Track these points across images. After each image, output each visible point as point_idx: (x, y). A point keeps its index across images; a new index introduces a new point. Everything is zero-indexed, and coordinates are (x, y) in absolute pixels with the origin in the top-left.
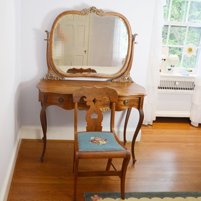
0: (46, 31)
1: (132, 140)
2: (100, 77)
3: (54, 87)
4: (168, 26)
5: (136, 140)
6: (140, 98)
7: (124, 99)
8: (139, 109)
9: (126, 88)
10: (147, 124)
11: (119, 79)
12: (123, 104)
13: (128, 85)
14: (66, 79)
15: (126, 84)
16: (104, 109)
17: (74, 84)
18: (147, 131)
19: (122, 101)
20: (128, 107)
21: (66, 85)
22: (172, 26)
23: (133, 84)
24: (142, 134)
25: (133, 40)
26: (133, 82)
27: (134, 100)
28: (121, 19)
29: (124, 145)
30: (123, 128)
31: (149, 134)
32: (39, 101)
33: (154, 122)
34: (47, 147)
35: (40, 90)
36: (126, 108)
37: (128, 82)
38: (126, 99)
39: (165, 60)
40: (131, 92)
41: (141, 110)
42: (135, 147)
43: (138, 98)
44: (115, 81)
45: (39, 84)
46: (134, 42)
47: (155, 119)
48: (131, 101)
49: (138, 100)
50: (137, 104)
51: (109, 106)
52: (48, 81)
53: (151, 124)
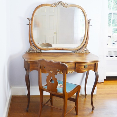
0: (28, 18)
1: (91, 94)
2: (67, 50)
3: (34, 57)
4: (111, 14)
5: (94, 94)
6: (95, 63)
7: (84, 64)
8: (95, 71)
9: (85, 57)
10: (100, 82)
11: (80, 50)
12: (84, 68)
13: (86, 55)
14: (43, 51)
15: (85, 54)
16: (71, 72)
17: (49, 55)
18: (101, 87)
19: (83, 66)
20: (87, 70)
21: (43, 56)
22: (114, 14)
23: (89, 54)
24: (97, 89)
25: (89, 23)
26: (89, 53)
27: (91, 65)
28: (80, 9)
29: (85, 97)
30: (84, 85)
31: (102, 89)
32: (24, 68)
33: (105, 80)
34: (30, 101)
35: (24, 60)
36: (86, 71)
37: (86, 53)
38: (86, 64)
39: (110, 37)
40: (89, 60)
41: (96, 72)
42: (93, 99)
43: (94, 64)
44: (77, 52)
45: (24, 55)
46: (89, 25)
47: (105, 78)
48: (89, 65)
49: (94, 65)
50: (93, 68)
51: (74, 70)
52: (30, 53)
53: (103, 82)
